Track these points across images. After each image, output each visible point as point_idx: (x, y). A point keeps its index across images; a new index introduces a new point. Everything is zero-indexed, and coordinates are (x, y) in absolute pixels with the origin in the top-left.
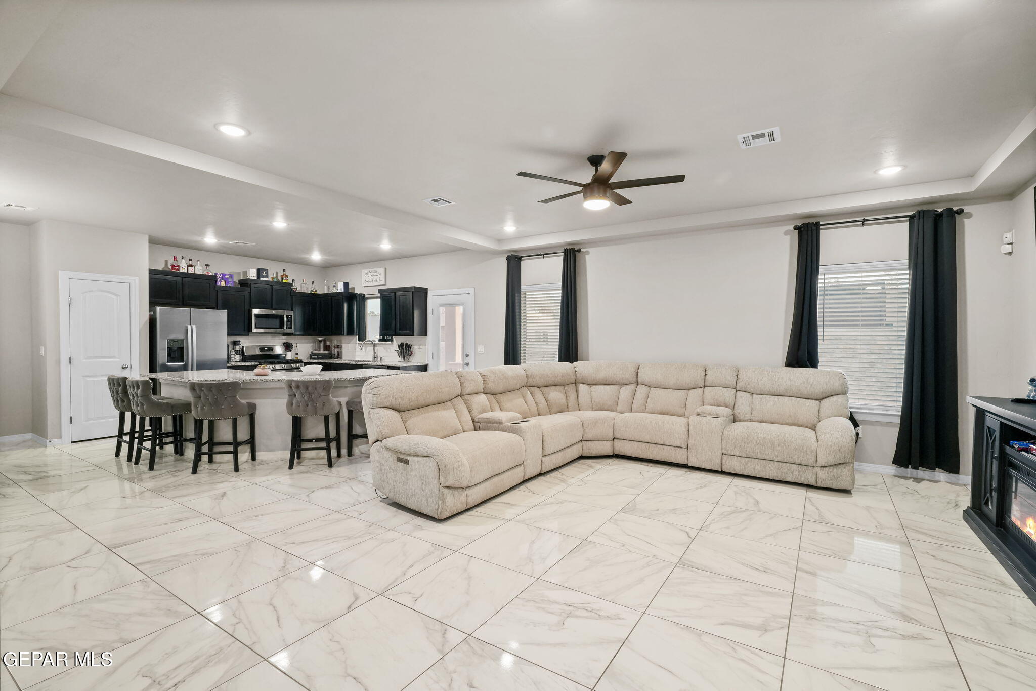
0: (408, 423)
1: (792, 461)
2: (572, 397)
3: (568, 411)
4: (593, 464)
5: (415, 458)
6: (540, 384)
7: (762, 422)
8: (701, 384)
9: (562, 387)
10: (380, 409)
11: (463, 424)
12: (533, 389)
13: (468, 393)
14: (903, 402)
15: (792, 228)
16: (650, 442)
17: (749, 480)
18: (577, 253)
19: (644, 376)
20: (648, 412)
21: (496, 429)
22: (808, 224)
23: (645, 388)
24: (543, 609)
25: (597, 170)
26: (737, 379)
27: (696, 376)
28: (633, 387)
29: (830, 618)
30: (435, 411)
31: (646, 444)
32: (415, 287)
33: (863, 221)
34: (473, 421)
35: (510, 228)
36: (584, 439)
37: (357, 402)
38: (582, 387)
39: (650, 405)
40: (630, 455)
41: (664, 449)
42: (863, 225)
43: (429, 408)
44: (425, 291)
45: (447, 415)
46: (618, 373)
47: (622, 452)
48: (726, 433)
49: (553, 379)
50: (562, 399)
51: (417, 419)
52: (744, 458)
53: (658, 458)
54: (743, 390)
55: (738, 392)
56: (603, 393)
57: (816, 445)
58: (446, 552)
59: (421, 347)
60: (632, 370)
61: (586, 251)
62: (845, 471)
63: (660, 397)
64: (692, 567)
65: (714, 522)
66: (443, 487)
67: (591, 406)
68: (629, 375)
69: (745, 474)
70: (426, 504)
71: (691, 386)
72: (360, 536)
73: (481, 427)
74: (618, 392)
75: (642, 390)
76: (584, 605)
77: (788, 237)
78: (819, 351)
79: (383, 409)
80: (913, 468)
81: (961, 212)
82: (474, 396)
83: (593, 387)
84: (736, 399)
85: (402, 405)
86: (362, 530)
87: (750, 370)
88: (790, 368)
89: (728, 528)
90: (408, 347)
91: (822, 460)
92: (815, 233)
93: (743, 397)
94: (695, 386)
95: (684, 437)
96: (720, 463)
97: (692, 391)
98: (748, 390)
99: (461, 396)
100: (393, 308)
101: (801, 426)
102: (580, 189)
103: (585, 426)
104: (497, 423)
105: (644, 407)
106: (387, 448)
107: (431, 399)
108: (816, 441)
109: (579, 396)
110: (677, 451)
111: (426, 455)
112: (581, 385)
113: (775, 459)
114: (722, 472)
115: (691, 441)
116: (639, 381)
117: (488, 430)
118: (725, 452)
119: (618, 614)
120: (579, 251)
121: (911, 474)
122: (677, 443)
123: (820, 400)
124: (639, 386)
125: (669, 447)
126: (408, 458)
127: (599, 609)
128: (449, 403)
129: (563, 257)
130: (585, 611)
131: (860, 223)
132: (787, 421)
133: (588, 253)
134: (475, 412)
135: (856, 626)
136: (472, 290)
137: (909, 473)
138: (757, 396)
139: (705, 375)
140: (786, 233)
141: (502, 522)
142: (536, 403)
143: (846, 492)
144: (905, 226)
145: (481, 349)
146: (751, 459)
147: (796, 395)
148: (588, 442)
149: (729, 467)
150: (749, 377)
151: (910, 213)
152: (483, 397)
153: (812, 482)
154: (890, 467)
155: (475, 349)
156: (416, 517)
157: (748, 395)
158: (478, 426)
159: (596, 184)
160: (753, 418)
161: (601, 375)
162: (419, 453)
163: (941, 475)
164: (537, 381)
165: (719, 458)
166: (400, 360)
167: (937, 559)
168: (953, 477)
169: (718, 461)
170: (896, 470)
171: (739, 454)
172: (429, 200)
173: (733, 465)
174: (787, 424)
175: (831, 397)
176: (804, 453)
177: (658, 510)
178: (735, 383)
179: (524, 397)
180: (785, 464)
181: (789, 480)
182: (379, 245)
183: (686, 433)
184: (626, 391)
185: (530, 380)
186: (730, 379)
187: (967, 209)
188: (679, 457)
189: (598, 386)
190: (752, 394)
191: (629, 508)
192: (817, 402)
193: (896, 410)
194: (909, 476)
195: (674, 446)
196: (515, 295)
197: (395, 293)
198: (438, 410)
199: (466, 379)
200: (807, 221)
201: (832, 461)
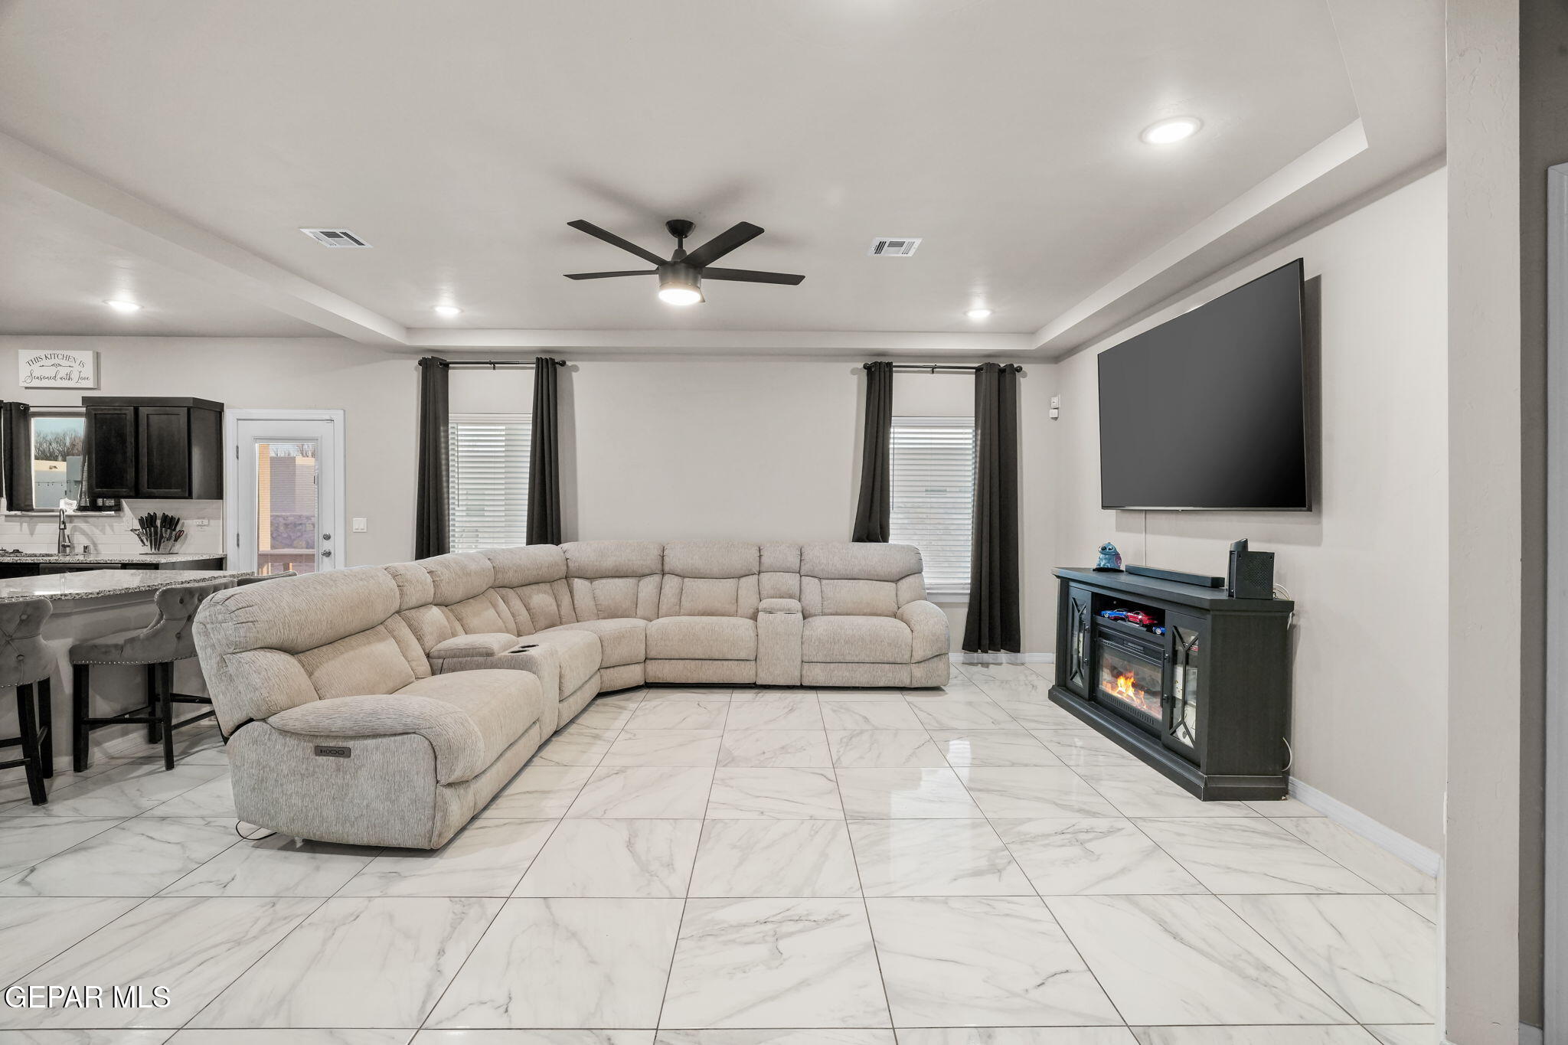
0: (316, 674)
1: (885, 660)
2: (566, 600)
3: (561, 624)
4: (622, 703)
5: (371, 743)
6: (515, 582)
7: (837, 614)
8: (755, 570)
9: (548, 584)
10: (256, 653)
11: (414, 664)
12: (504, 591)
13: (411, 605)
14: (972, 578)
15: (861, 365)
16: (703, 657)
17: (835, 692)
18: (559, 368)
19: (673, 561)
20: (684, 615)
21: (479, 667)
22: (880, 363)
23: (676, 579)
24: (733, 941)
25: (680, 245)
26: (801, 560)
27: (745, 558)
28: (657, 578)
29: (1038, 836)
30: (365, 645)
31: (697, 661)
32: (195, 399)
33: (933, 368)
34: (428, 656)
35: (447, 309)
36: (604, 665)
37: (107, 646)
38: (578, 583)
39: (686, 604)
40: (672, 681)
41: (723, 665)
42: (933, 372)
43: (353, 640)
44: (217, 411)
45: (384, 650)
46: (634, 558)
47: (659, 678)
48: (807, 633)
49: (535, 573)
50: (551, 605)
51: (335, 666)
52: (828, 664)
53: (715, 680)
54: (809, 574)
55: (803, 577)
56: (613, 590)
57: (910, 636)
58: (493, 906)
59: (206, 522)
60: (655, 552)
61: (572, 366)
62: (940, 664)
63: (703, 591)
64: (865, 818)
65: (841, 753)
66: (444, 786)
67: (596, 611)
68: (651, 560)
69: (831, 685)
70: (398, 827)
71: (743, 573)
72: (263, 931)
73: (445, 666)
74: (636, 588)
75: (671, 583)
76: (787, 913)
77: (856, 377)
78: (891, 521)
79: (262, 653)
80: (983, 652)
81: (1019, 369)
82: (422, 610)
83: (596, 583)
84: (802, 588)
85: (301, 639)
86: (258, 919)
87: (817, 548)
88: (856, 543)
89: (861, 758)
90: (170, 522)
91: (918, 655)
92: (888, 374)
93: (810, 584)
94: (747, 572)
95: (752, 645)
96: (799, 675)
97: (743, 580)
98: (815, 574)
99: (398, 612)
100: (130, 439)
101: (880, 615)
102: (654, 267)
103: (605, 644)
104: (481, 655)
105: (678, 607)
106: (284, 732)
107: (356, 625)
108: (910, 631)
109: (576, 597)
110: (743, 666)
111: (400, 730)
112: (576, 580)
113: (867, 660)
114: (802, 687)
115: (762, 650)
116: (667, 569)
117: (462, 669)
118: (806, 659)
119: (836, 911)
120: (563, 364)
121: (978, 659)
122: (743, 655)
123: (896, 581)
124: (666, 577)
125: (730, 662)
126: (350, 744)
127: (806, 913)
128: (381, 628)
129: (533, 372)
130: (792, 922)
131: (929, 369)
132: (865, 611)
133: (576, 369)
134: (429, 641)
135: (1063, 836)
136: (338, 416)
137: (976, 657)
138: (827, 581)
139: (760, 556)
140: (854, 372)
141: (551, 826)
142: (513, 615)
143: (936, 689)
144: (971, 379)
145: (359, 523)
146: (837, 664)
147: (871, 577)
148: (608, 670)
149: (811, 678)
150: (817, 556)
151: (976, 365)
152: (435, 610)
153: (906, 683)
154: (959, 654)
155: (347, 523)
156: (371, 858)
157: (816, 580)
158: (439, 664)
159: (683, 265)
160: (826, 611)
161: (609, 563)
162: (381, 731)
163: (1003, 656)
164: (511, 577)
165: (799, 668)
166: (147, 549)
167: (1063, 745)
168: (1012, 656)
169: (797, 674)
170: (964, 657)
171: (823, 660)
172: (317, 231)
173: (817, 675)
174: (864, 614)
175: (908, 578)
176: (899, 647)
177: (764, 753)
178: (798, 565)
179: (495, 606)
180: (877, 665)
181: (881, 684)
182: (104, 301)
183: (754, 638)
184: (648, 586)
185: (500, 576)
186: (793, 561)
187: (1025, 367)
188: (745, 674)
189: (604, 581)
190: (820, 579)
191: (725, 759)
192: (894, 585)
193: (963, 589)
194: (976, 661)
195: (738, 660)
196: (439, 429)
197: (136, 410)
198: (369, 643)
199: (407, 581)
200: (879, 360)
201: (929, 654)
